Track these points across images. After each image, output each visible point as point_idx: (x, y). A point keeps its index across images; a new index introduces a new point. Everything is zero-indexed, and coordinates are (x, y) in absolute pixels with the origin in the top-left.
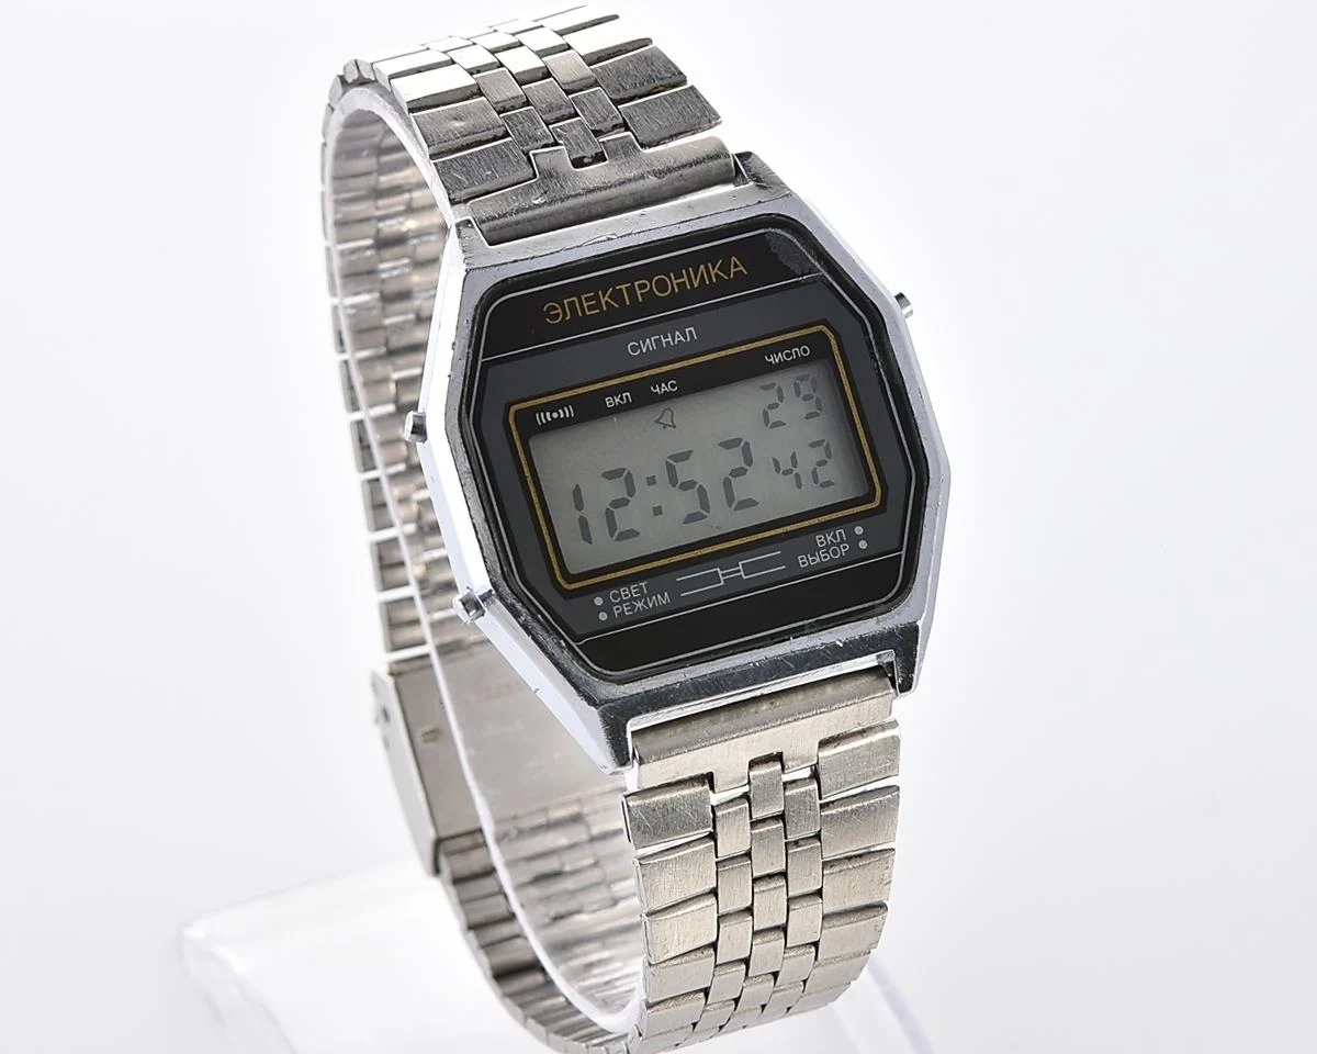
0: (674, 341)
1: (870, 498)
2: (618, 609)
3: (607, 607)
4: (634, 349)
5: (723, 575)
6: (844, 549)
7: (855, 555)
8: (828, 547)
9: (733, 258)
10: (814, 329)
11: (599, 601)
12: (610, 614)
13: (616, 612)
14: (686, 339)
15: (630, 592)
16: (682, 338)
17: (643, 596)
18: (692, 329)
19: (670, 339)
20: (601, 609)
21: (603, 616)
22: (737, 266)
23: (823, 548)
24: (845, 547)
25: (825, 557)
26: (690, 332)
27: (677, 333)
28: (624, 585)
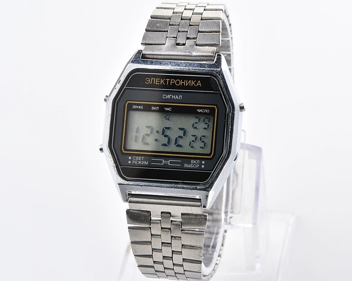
0: (175, 98)
1: (209, 155)
2: (134, 162)
3: (131, 160)
4: (164, 96)
5: (164, 162)
6: (197, 166)
7: (200, 168)
8: (193, 164)
9: (199, 81)
10: (213, 106)
11: (130, 158)
12: (132, 162)
13: (133, 162)
14: (179, 98)
15: (139, 158)
16: (177, 98)
17: (142, 160)
18: (181, 96)
19: (174, 97)
20: (130, 160)
21: (130, 162)
22: (199, 83)
23: (192, 164)
24: (198, 165)
25: (192, 166)
26: (180, 97)
27: (177, 96)
28: (138, 156)
